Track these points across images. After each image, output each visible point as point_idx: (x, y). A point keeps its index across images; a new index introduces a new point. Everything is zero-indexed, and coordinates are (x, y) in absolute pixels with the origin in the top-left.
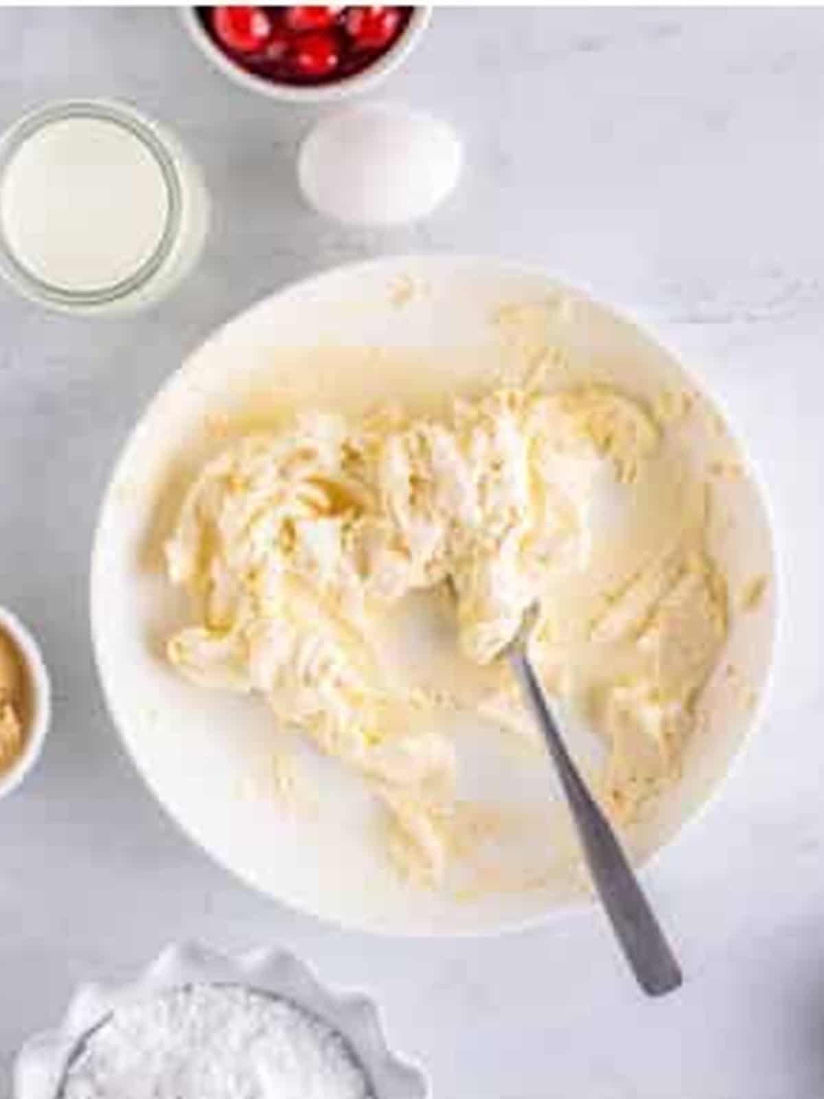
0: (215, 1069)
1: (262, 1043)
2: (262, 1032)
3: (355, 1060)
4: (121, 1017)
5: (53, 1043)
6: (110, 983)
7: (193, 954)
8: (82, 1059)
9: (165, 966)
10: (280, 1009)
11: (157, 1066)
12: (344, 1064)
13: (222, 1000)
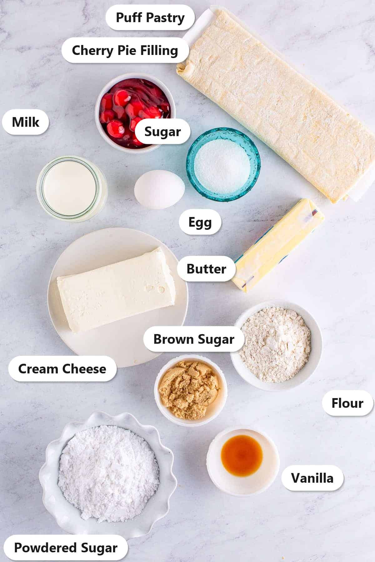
0: (108, 451)
1: (122, 443)
2: (122, 440)
3: (151, 449)
4: (79, 435)
5: (58, 442)
6: (74, 425)
7: (101, 416)
8: (66, 448)
9: (92, 420)
10: (128, 433)
11: (90, 449)
12: (147, 450)
13: (110, 430)
